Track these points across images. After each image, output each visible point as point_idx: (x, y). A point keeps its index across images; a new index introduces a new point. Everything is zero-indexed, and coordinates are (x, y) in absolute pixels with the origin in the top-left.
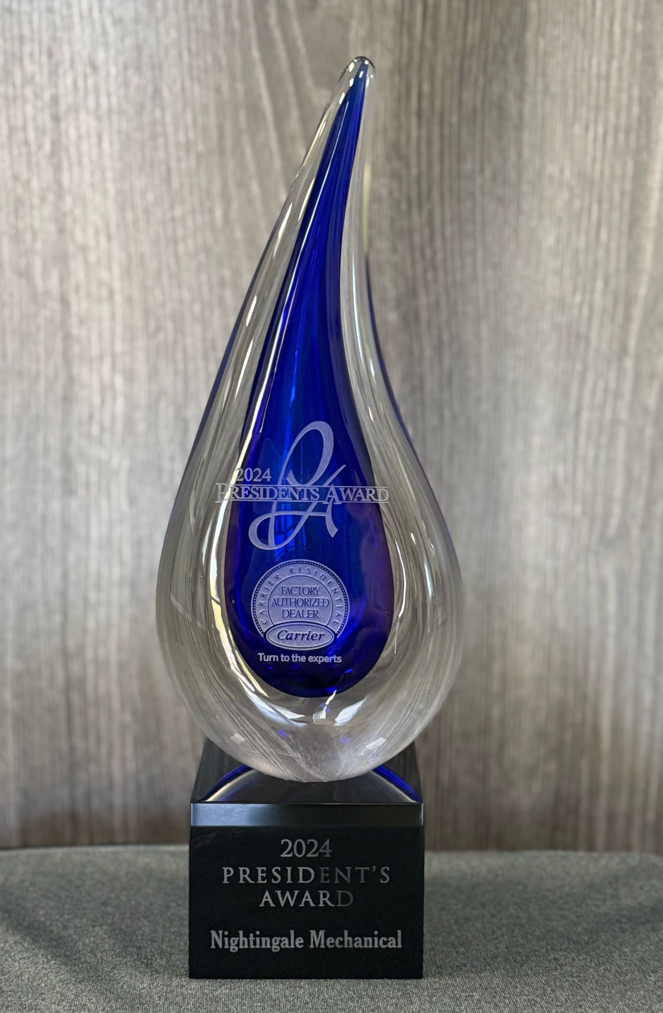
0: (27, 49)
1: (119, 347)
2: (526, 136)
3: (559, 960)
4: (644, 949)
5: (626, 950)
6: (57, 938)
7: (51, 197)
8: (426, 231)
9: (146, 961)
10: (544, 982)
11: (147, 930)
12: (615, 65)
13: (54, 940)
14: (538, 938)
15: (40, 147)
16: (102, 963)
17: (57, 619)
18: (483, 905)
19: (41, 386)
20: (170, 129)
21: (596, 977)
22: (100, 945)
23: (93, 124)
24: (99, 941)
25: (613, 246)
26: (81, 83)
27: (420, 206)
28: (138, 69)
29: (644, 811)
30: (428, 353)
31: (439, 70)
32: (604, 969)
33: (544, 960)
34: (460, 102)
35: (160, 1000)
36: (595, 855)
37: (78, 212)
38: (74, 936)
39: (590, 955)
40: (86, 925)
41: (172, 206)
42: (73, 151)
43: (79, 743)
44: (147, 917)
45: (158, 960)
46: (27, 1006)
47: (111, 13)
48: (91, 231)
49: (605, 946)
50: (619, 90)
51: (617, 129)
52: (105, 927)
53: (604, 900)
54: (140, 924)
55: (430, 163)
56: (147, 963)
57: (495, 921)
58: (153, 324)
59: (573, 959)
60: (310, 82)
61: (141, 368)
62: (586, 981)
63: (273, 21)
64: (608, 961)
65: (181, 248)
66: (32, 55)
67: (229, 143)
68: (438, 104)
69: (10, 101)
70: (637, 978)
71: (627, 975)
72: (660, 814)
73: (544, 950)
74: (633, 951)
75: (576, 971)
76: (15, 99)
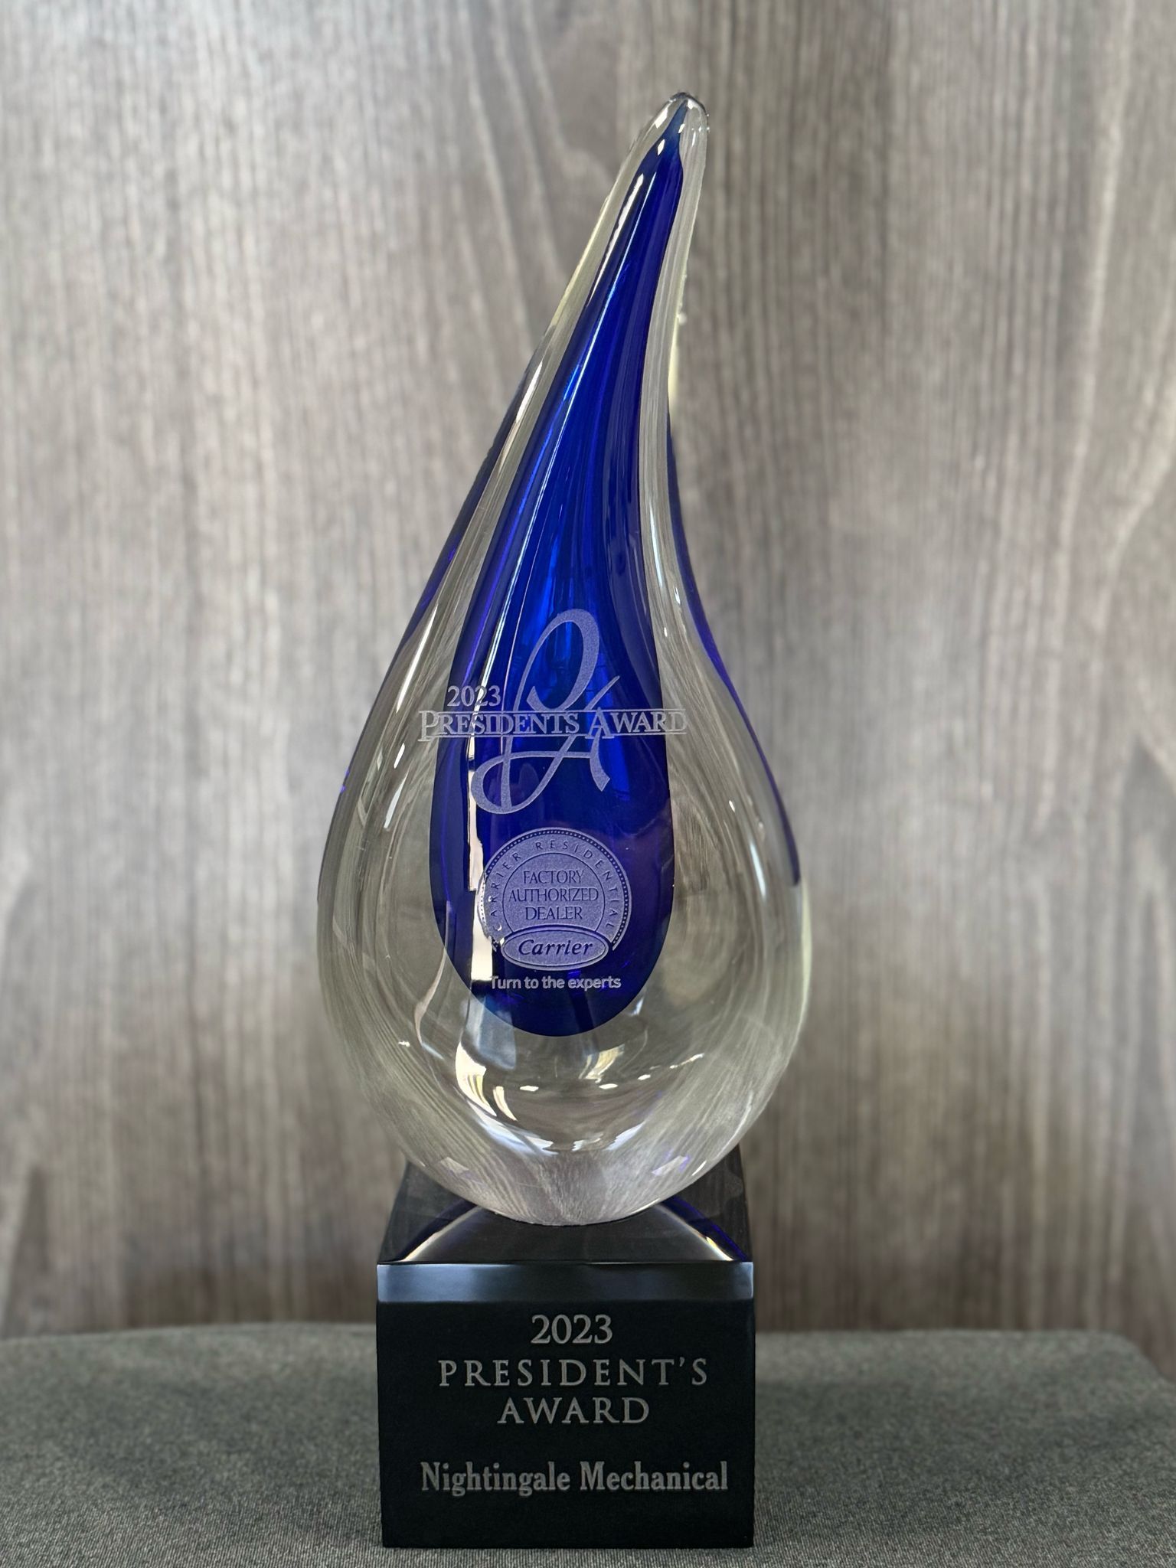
0: (128, 101)
1: (272, 549)
2: (894, 216)
3: (964, 1507)
4: (1099, 1488)
5: (1070, 1489)
6: (170, 1473)
7: (166, 325)
8: (742, 363)
9: (310, 1508)
10: (940, 1542)
11: (313, 1459)
12: (1029, 105)
13: (165, 1477)
15: (150, 249)
16: (240, 1512)
17: (180, 969)
18: (842, 1419)
19: (154, 613)
20: (347, 218)
21: (1024, 1534)
22: (238, 1483)
23: (229, 212)
24: (237, 1477)
25: (1033, 379)
26: (210, 151)
27: (731, 326)
28: (297, 127)
29: (1104, 1266)
30: (748, 551)
31: (758, 120)
32: (1036, 1521)
33: (939, 1506)
34: (791, 167)
36: (1020, 1335)
37: (208, 346)
38: (198, 1468)
39: (1013, 1498)
40: (217, 1452)
41: (351, 334)
42: (200, 255)
43: (215, 1162)
44: (311, 1438)
45: (330, 1506)
47: (255, 44)
48: (227, 376)
49: (1037, 1483)
50: (1037, 142)
51: (1034, 202)
52: (247, 1455)
53: (1034, 1412)
54: (302, 1449)
55: (745, 262)
56: (312, 1510)
57: (860, 1443)
58: (322, 515)
59: (987, 1505)
60: (559, 143)
61: (306, 582)
62: (1008, 1540)
63: (501, 49)
64: (1041, 1508)
65: (365, 398)
66: (135, 110)
67: (436, 236)
68: (756, 170)
69: (104, 180)
70: (1088, 1535)
71: (1073, 1530)
72: (1130, 1271)
73: (939, 1491)
74: (1083, 1490)
75: (992, 1525)
76: (110, 177)
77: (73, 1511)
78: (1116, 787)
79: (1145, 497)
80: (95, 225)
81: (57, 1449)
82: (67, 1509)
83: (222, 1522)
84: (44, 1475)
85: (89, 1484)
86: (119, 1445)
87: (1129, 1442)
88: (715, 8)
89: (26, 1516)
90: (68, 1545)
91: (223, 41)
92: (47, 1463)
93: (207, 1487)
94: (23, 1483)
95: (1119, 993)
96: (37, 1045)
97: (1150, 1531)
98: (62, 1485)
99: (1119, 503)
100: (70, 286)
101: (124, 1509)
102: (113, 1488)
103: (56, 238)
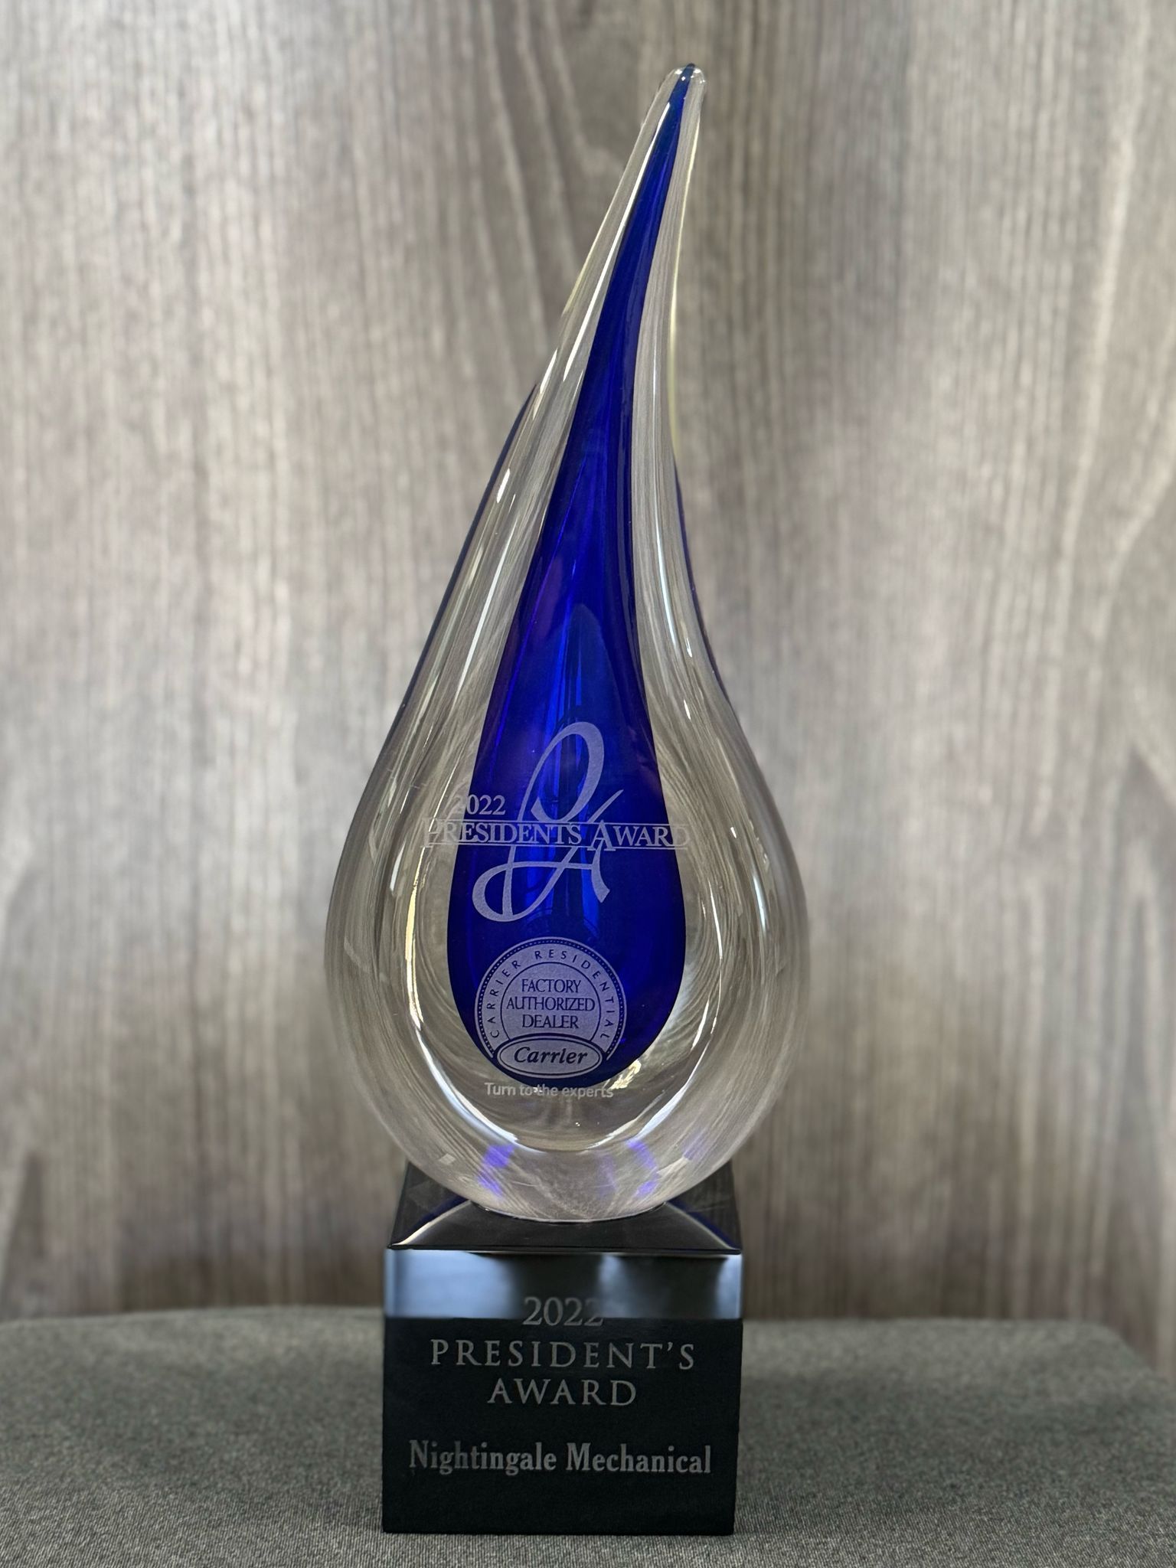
0: (146, 84)
1: (283, 539)
2: (909, 224)
3: (959, 1488)
4: (1089, 1471)
5: (1062, 1472)
6: (178, 1453)
7: (181, 311)
9: (319, 1487)
10: (936, 1521)
11: (321, 1439)
12: (1044, 118)
13: (174, 1457)
14: (925, 1454)
15: (165, 233)
16: (249, 1490)
17: (182, 957)
18: (839, 1403)
19: (162, 600)
20: (365, 208)
21: (1017, 1514)
22: (247, 1463)
23: (247, 200)
24: (245, 1457)
25: (1041, 392)
26: (228, 136)
27: (746, 328)
28: (317, 114)
29: (1087, 1259)
30: (758, 553)
31: (777, 124)
32: (1029, 1502)
33: (935, 1487)
35: (340, 1547)
36: (1007, 1325)
37: (223, 333)
38: (206, 1448)
39: (1006, 1480)
40: (225, 1432)
41: (367, 325)
42: (215, 240)
43: (214, 1150)
44: (319, 1420)
45: (339, 1485)
46: (132, 1556)
47: (276, 30)
48: (241, 363)
49: (1029, 1466)
50: (1050, 156)
51: (1047, 215)
52: (255, 1436)
53: (1025, 1397)
54: (310, 1430)
56: (322, 1489)
57: (858, 1427)
58: (334, 506)
59: (981, 1487)
60: (579, 141)
61: (316, 572)
62: (1002, 1520)
63: (523, 45)
64: (1034, 1490)
65: (380, 390)
66: (153, 93)
67: (454, 228)
68: (774, 174)
69: (120, 163)
70: (1080, 1516)
71: (1065, 1511)
72: (1112, 1265)
73: (935, 1473)
74: (1073, 1474)
75: (986, 1505)
76: (126, 160)
77: (83, 1490)
78: (1111, 792)
79: (1146, 509)
80: (110, 207)
81: (64, 1429)
82: (77, 1488)
83: (232, 1501)
84: (52, 1454)
85: (99, 1463)
86: (126, 1424)
87: (1117, 1428)
88: (737, 11)
89: (37, 1494)
90: (80, 1522)
91: (244, 26)
92: (55, 1442)
93: (216, 1466)
94: (31, 1462)
95: (1109, 994)
96: (36, 1031)
97: (1139, 1513)
98: (71, 1463)
99: (1120, 514)
100: (83, 269)
101: (135, 1488)
102: (122, 1467)
103: (70, 219)
